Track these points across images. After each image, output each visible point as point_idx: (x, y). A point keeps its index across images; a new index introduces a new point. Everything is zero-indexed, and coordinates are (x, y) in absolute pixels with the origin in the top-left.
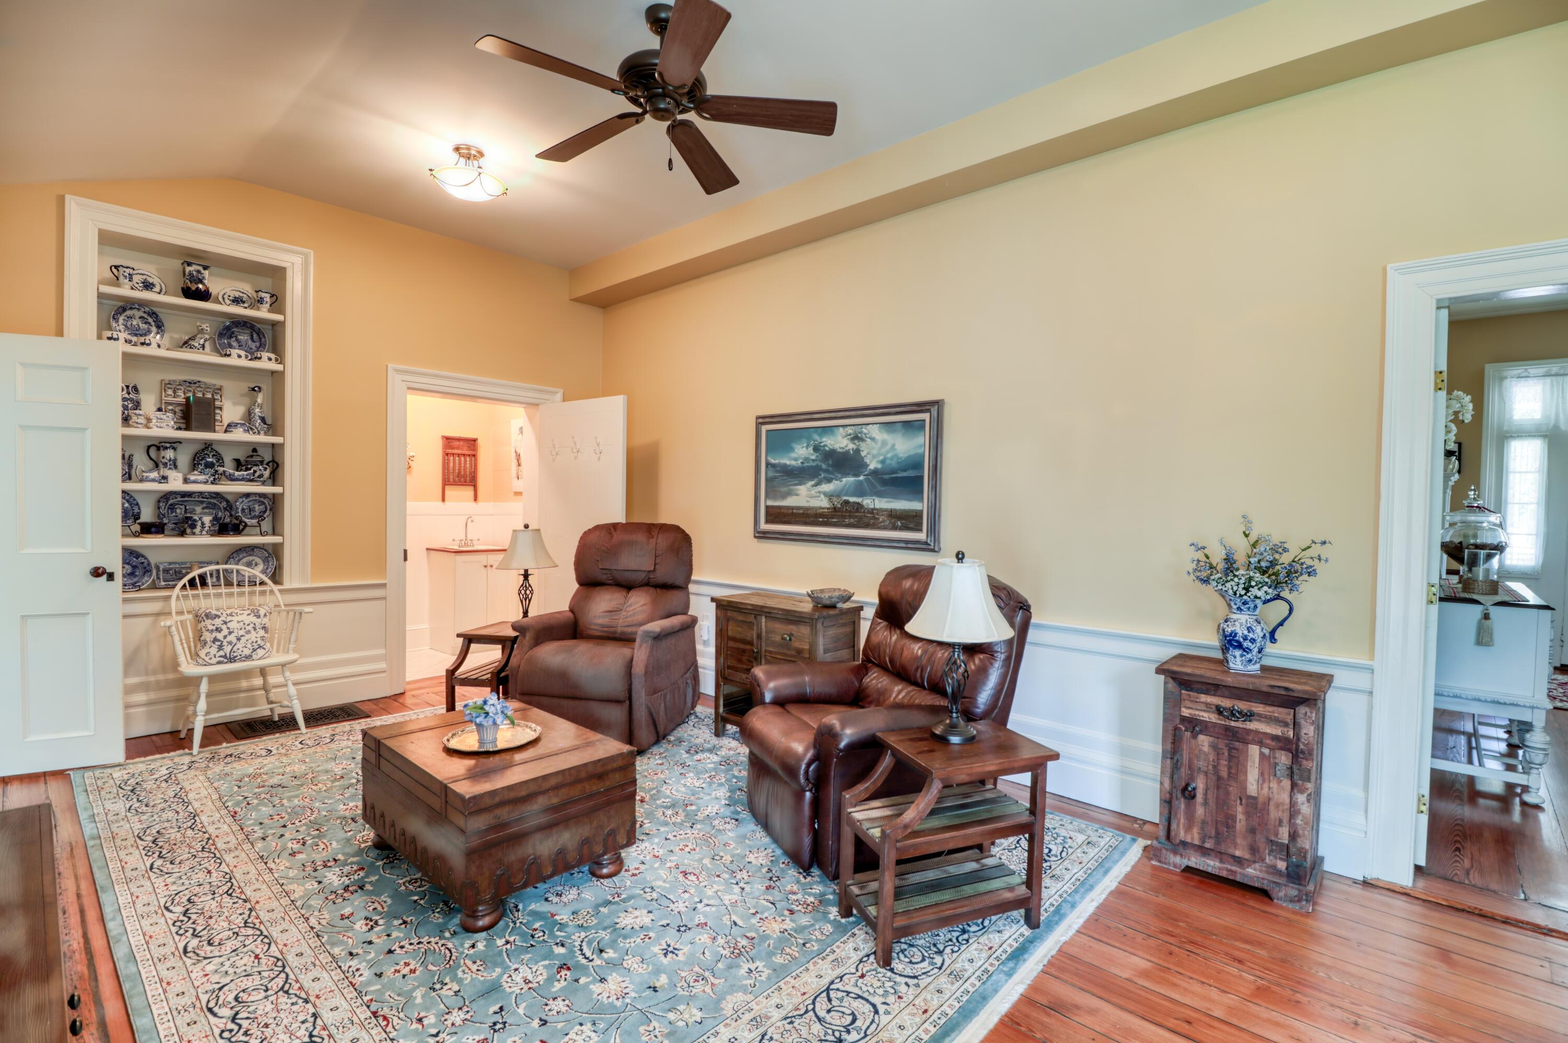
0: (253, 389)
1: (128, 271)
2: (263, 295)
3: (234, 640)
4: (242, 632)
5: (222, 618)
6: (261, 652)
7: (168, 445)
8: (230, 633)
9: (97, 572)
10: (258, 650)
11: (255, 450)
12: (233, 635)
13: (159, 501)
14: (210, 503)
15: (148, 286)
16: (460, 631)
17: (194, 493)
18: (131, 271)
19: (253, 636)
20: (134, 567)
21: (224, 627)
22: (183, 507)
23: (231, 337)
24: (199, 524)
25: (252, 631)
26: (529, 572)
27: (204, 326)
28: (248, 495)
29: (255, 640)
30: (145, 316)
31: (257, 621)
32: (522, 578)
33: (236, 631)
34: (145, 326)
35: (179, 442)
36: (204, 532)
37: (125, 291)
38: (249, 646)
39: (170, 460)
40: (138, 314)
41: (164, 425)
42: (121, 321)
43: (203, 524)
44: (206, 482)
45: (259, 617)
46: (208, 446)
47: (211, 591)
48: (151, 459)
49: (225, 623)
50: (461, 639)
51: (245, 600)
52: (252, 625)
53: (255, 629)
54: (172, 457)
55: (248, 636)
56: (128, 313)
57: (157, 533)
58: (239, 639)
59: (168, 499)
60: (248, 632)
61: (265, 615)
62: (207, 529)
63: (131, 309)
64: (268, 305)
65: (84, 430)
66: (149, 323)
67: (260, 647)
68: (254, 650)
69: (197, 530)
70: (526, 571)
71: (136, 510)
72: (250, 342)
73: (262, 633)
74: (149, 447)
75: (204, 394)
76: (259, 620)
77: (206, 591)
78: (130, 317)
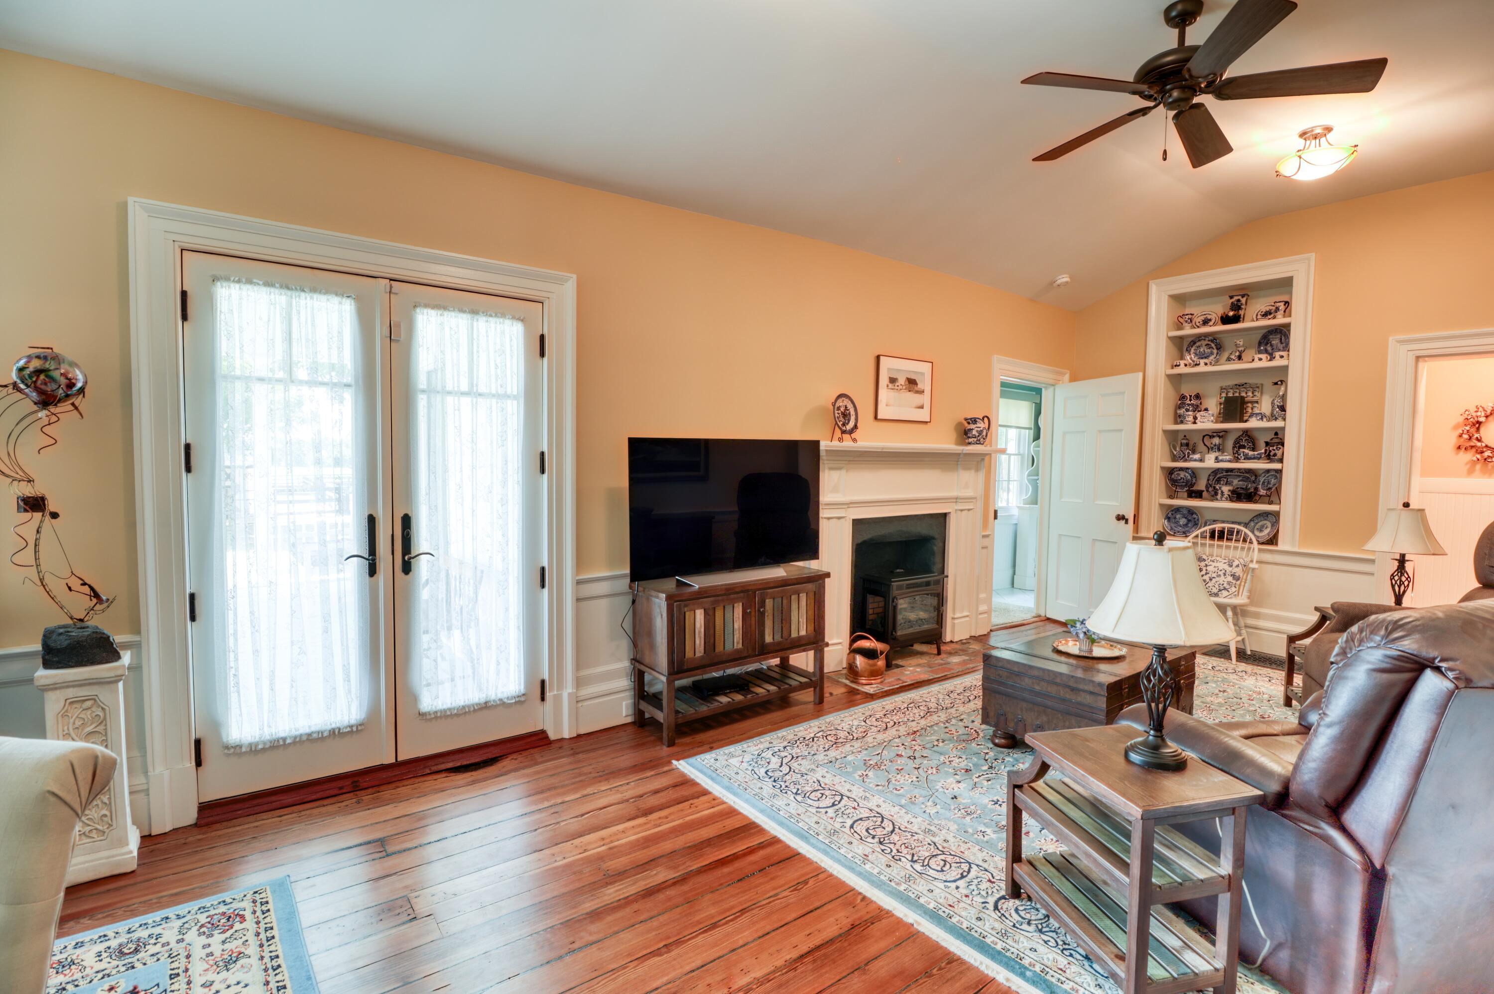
0: (1276, 384)
1: (1187, 317)
2: (1278, 304)
3: (1208, 580)
4: (1214, 575)
5: (1206, 562)
6: (1225, 593)
7: (1215, 434)
8: (1206, 574)
9: (1120, 518)
10: (1223, 591)
11: (1276, 434)
12: (1208, 575)
13: (1209, 475)
14: (1245, 477)
15: (1206, 322)
16: (1319, 605)
17: (1234, 469)
18: (1190, 316)
19: (1221, 580)
20: (1189, 521)
21: (1204, 569)
22: (1225, 480)
23: (1267, 344)
24: (1220, 492)
25: (1222, 576)
26: (1407, 558)
27: (1238, 342)
28: (1268, 471)
29: (1222, 583)
30: (1209, 343)
31: (1229, 569)
32: (1396, 564)
33: (1210, 573)
34: (1209, 350)
35: (1226, 431)
36: (1223, 499)
37: (1188, 331)
38: (1217, 586)
39: (1215, 445)
40: (1204, 343)
41: (1206, 420)
42: (1192, 350)
43: (1222, 492)
44: (1230, 461)
45: (1231, 566)
46: (1246, 433)
47: (1225, 543)
48: (1205, 445)
49: (1206, 566)
50: (1318, 614)
51: (1224, 552)
52: (1223, 571)
53: (1225, 574)
54: (1217, 443)
55: (1217, 579)
56: (1198, 344)
57: (1196, 497)
58: (1211, 580)
59: (1216, 474)
60: (1219, 576)
61: (1238, 566)
62: (1226, 496)
63: (1199, 341)
64: (1282, 312)
65: (1121, 430)
66: (1212, 348)
67: (1225, 589)
68: (1220, 590)
69: (1219, 497)
70: (1403, 556)
71: (1194, 481)
72: (1279, 344)
73: (1230, 579)
74: (1204, 436)
75: (1240, 393)
76: (1230, 569)
77: (1220, 543)
78: (1199, 347)
